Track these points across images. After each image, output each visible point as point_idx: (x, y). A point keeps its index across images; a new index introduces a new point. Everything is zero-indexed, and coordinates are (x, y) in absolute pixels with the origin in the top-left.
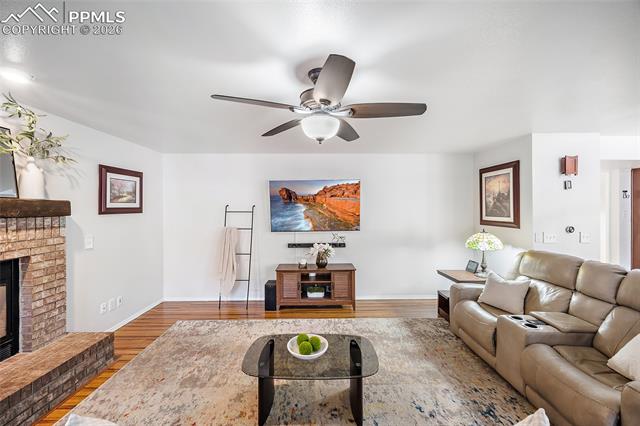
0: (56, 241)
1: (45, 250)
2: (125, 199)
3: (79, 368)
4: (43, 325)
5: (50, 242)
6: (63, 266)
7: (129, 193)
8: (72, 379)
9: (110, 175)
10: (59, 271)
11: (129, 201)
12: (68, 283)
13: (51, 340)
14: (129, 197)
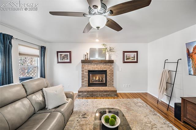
0: (111, 68)
1: (109, 69)
2: (131, 59)
3: (108, 93)
4: (109, 83)
5: (110, 68)
6: (113, 73)
7: (132, 57)
8: (107, 95)
9: (125, 53)
10: (112, 74)
11: (133, 60)
12: (114, 77)
13: (110, 87)
14: (132, 58)
